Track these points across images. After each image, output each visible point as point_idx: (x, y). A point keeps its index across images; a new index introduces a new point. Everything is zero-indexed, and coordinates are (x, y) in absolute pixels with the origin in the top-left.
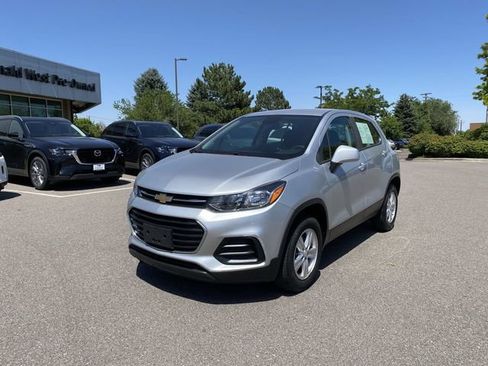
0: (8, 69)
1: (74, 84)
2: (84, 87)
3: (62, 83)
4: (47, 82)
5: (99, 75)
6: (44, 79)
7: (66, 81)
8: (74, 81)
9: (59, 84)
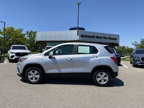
0: (92, 36)
1: (110, 38)
2: (113, 39)
3: (106, 38)
4: (102, 38)
5: (119, 35)
6: (101, 38)
7: (107, 38)
8: (110, 37)
9: (105, 39)
